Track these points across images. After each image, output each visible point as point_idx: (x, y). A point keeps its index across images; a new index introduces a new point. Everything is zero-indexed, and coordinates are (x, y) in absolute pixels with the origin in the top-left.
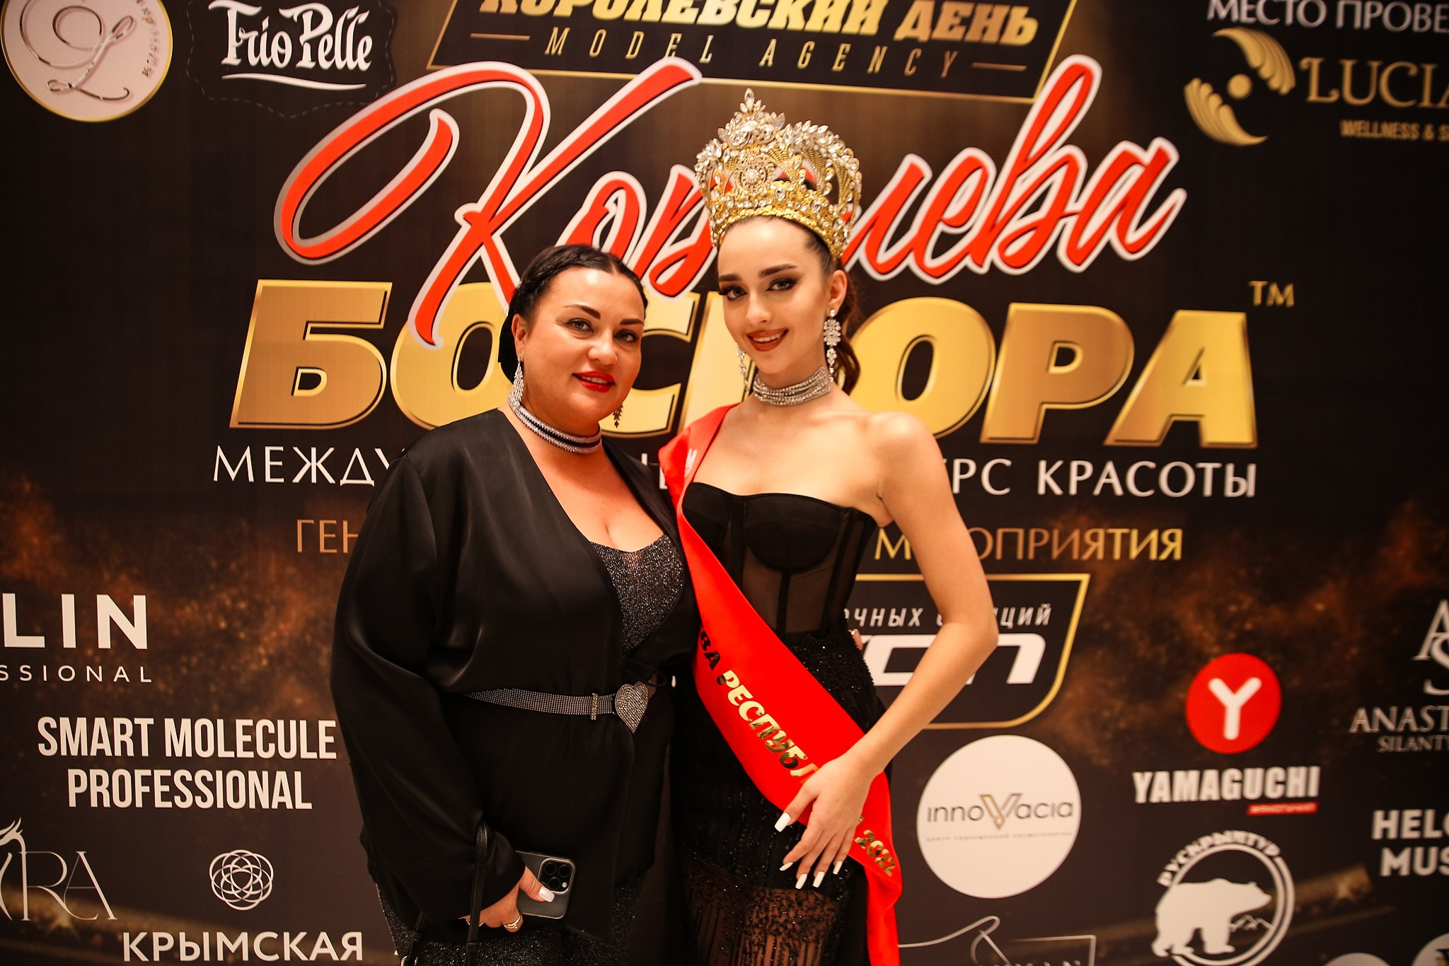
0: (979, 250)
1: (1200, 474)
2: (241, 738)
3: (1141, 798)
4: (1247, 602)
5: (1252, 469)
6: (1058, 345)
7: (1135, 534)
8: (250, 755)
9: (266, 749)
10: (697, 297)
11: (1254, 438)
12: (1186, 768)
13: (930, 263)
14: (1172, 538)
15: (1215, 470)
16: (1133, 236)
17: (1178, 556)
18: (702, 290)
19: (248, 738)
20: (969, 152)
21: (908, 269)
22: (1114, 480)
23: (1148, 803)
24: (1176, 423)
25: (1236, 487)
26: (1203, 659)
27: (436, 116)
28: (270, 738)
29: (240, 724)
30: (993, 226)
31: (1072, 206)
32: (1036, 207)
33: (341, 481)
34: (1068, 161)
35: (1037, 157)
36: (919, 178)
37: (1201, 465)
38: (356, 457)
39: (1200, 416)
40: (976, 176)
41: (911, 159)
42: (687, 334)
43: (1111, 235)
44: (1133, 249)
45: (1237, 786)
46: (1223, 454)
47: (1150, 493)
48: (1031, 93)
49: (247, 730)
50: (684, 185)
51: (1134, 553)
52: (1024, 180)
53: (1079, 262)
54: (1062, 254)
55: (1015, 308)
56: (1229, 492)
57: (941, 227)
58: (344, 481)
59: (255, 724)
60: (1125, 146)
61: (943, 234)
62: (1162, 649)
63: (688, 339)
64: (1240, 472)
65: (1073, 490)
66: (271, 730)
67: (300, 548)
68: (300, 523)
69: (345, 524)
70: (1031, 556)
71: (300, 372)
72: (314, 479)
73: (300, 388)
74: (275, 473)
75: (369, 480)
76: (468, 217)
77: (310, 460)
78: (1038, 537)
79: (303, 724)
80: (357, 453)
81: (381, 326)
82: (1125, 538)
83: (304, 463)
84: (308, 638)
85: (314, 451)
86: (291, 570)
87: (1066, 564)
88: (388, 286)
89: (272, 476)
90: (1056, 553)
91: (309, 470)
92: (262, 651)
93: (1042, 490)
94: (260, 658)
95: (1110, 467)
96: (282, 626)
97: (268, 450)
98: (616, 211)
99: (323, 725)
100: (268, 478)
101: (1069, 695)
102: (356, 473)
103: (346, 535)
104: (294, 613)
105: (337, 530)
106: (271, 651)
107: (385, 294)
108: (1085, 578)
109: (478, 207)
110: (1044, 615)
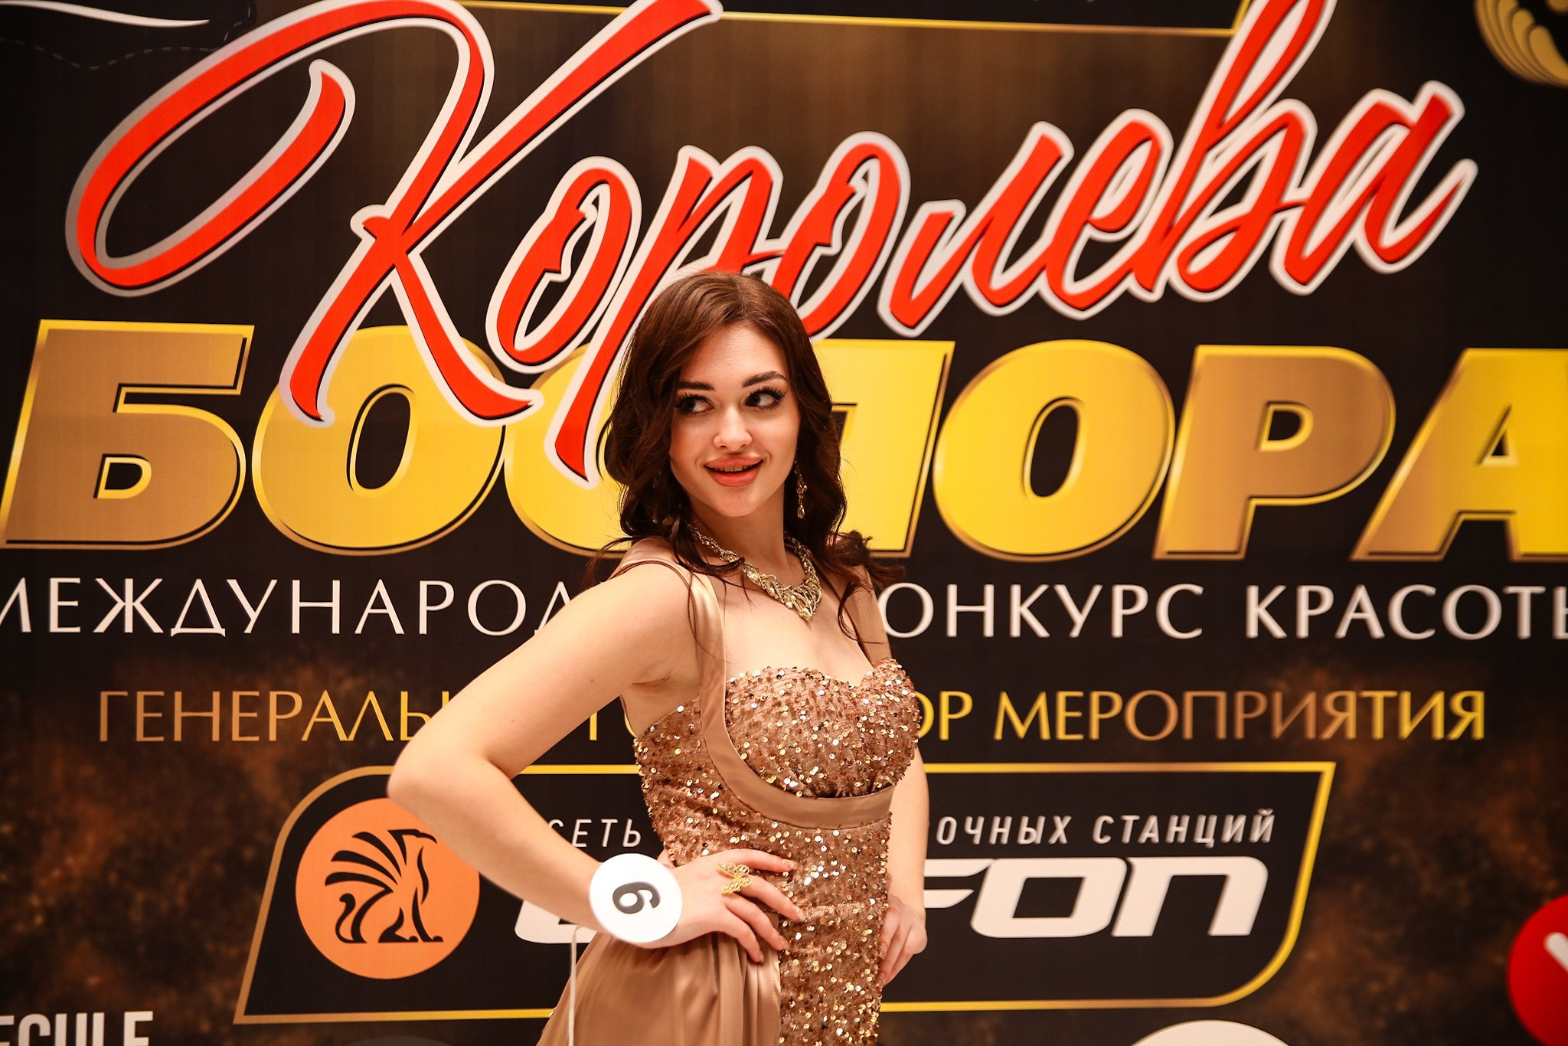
0: (1146, 265)
1: (1510, 604)
6: (1272, 408)
7: (1406, 698)
13: (1072, 287)
14: (1468, 704)
15: (1533, 596)
16: (1391, 236)
17: (1479, 733)
20: (1131, 114)
21: (1037, 296)
22: (1370, 615)
24: (1466, 523)
26: (1531, 901)
27: (319, 69)
30: (1169, 228)
31: (1292, 194)
32: (1236, 196)
33: (172, 630)
34: (1287, 123)
35: (1239, 118)
36: (1054, 159)
37: (1511, 590)
38: (197, 592)
39: (1509, 512)
40: (1143, 152)
41: (1042, 130)
43: (1357, 235)
44: (1391, 255)
46: (1547, 571)
47: (1428, 634)
48: (1228, 22)
50: (698, 176)
51: (1407, 728)
52: (1217, 156)
53: (1303, 280)
54: (1278, 267)
55: (1204, 353)
56: (1560, 632)
57: (1089, 232)
58: (177, 630)
59: (17, 1021)
60: (1378, 96)
61: (1091, 242)
62: (1462, 883)
65: (1303, 631)
66: (45, 1031)
67: (104, 737)
68: (104, 696)
69: (178, 695)
70: (1239, 733)
71: (109, 461)
72: (129, 628)
73: (107, 487)
74: (65, 618)
75: (217, 629)
76: (370, 226)
77: (123, 598)
78: (1250, 704)
79: (99, 1018)
80: (199, 585)
81: (238, 392)
82: (1391, 706)
83: (115, 603)
84: (113, 878)
85: (129, 583)
86: (87, 771)
87: (1295, 746)
88: (248, 331)
89: (60, 625)
90: (1279, 729)
91: (122, 612)
92: (35, 901)
93: (1253, 631)
94: (32, 913)
95: (1361, 595)
96: (70, 860)
97: (54, 583)
98: (597, 215)
99: (131, 1019)
100: (54, 627)
101: (1311, 955)
102: (198, 616)
103: (179, 715)
104: (90, 839)
105: (165, 705)
106: (51, 901)
107: (245, 340)
108: (1327, 769)
109: (386, 210)
110: (1264, 827)
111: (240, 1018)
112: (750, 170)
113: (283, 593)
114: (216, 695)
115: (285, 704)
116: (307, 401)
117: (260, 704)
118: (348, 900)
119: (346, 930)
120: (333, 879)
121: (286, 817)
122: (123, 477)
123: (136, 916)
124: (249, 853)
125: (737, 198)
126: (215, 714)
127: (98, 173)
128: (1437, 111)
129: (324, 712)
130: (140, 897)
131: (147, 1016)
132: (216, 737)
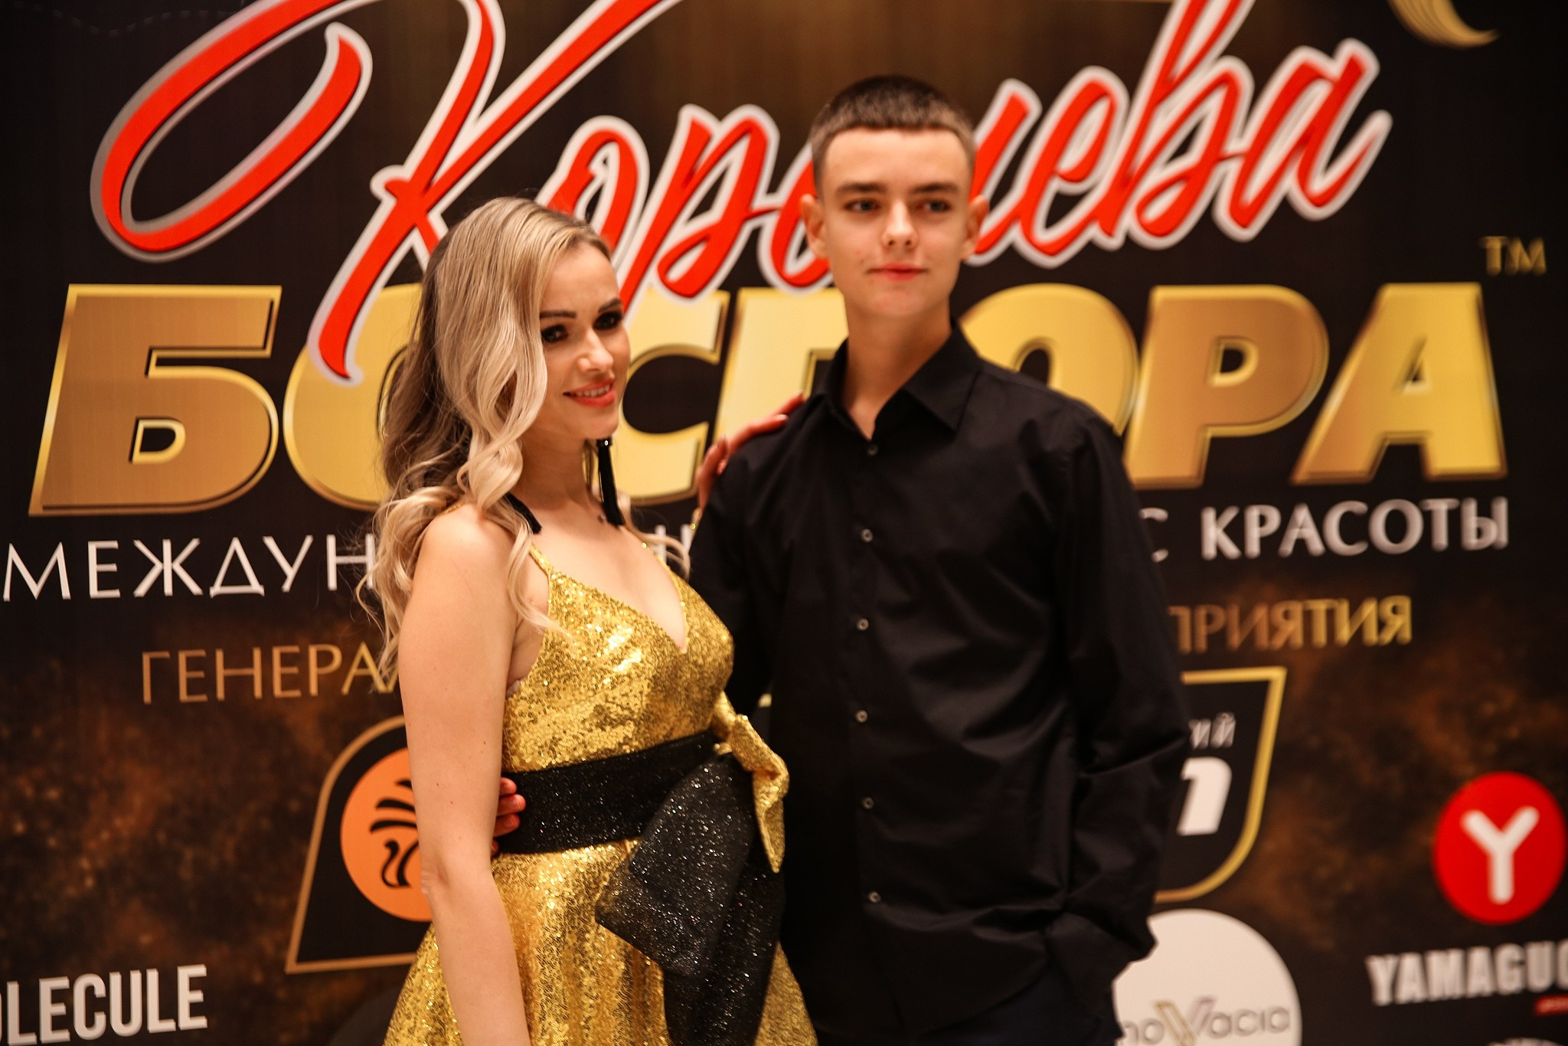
0: (1107, 214)
1: (1428, 517)
2: (48, 1010)
3: (1383, 996)
4: (1508, 698)
5: (1501, 508)
6: (1222, 344)
7: (1343, 608)
8: (64, 1036)
9: (90, 1023)
10: (724, 298)
11: (1501, 461)
12: (1443, 946)
13: (1045, 236)
14: (1396, 610)
15: (1449, 510)
16: (1319, 183)
17: (1407, 635)
18: (732, 286)
19: (61, 1009)
20: (1091, 75)
21: (1011, 246)
22: (1310, 533)
23: (1394, 1007)
24: (1391, 446)
25: (1480, 533)
26: (1452, 784)
27: (335, 34)
28: (96, 1004)
29: (47, 986)
30: (1127, 178)
31: (1234, 145)
32: (1183, 149)
33: (212, 589)
34: (1226, 80)
35: (1184, 74)
36: (1023, 115)
37: (1429, 504)
38: (235, 551)
39: (1424, 434)
40: (1101, 108)
41: (1012, 89)
42: (714, 351)
43: (1289, 184)
44: (1319, 201)
45: (1517, 973)
46: (1459, 486)
47: (1360, 547)
49: (58, 996)
50: (699, 136)
51: (1345, 634)
52: (1168, 112)
53: (1245, 225)
54: (1222, 214)
55: (1160, 293)
56: (1471, 541)
57: (1055, 185)
58: (216, 589)
59: (72, 984)
60: (1303, 55)
61: (1058, 194)
62: (1394, 772)
63: (714, 358)
64: (1485, 512)
65: (1254, 548)
66: (100, 991)
67: (147, 697)
68: (146, 659)
69: (220, 656)
70: (1202, 644)
71: (142, 425)
72: (168, 589)
73: (143, 449)
74: (104, 581)
75: (256, 587)
76: (391, 187)
77: (161, 560)
78: (1210, 619)
79: (153, 976)
80: (236, 545)
81: (268, 352)
82: (1331, 614)
83: (152, 565)
84: (162, 837)
85: (167, 546)
86: (132, 732)
87: (1251, 656)
88: (275, 293)
89: (100, 588)
90: (1235, 639)
91: (161, 576)
92: (85, 864)
93: (1209, 551)
94: (82, 875)
95: (1303, 515)
96: (118, 822)
97: (93, 548)
98: (606, 172)
99: (185, 974)
100: (94, 591)
101: (1270, 846)
102: (236, 575)
103: (221, 673)
104: (137, 800)
105: (208, 665)
106: (101, 863)
107: (272, 304)
108: (1276, 675)
109: (405, 172)
110: (1225, 730)
111: (292, 966)
112: (748, 129)
113: (319, 550)
114: (257, 654)
115: (325, 659)
116: (335, 359)
117: (300, 660)
118: (393, 846)
119: (391, 876)
120: (377, 826)
121: (328, 767)
122: (158, 440)
123: (186, 873)
124: (294, 806)
125: (737, 156)
126: (257, 672)
127: (120, 141)
128: (1353, 69)
129: (363, 664)
130: (189, 854)
131: (200, 971)
132: (258, 692)
